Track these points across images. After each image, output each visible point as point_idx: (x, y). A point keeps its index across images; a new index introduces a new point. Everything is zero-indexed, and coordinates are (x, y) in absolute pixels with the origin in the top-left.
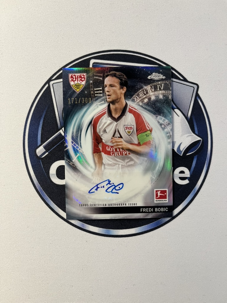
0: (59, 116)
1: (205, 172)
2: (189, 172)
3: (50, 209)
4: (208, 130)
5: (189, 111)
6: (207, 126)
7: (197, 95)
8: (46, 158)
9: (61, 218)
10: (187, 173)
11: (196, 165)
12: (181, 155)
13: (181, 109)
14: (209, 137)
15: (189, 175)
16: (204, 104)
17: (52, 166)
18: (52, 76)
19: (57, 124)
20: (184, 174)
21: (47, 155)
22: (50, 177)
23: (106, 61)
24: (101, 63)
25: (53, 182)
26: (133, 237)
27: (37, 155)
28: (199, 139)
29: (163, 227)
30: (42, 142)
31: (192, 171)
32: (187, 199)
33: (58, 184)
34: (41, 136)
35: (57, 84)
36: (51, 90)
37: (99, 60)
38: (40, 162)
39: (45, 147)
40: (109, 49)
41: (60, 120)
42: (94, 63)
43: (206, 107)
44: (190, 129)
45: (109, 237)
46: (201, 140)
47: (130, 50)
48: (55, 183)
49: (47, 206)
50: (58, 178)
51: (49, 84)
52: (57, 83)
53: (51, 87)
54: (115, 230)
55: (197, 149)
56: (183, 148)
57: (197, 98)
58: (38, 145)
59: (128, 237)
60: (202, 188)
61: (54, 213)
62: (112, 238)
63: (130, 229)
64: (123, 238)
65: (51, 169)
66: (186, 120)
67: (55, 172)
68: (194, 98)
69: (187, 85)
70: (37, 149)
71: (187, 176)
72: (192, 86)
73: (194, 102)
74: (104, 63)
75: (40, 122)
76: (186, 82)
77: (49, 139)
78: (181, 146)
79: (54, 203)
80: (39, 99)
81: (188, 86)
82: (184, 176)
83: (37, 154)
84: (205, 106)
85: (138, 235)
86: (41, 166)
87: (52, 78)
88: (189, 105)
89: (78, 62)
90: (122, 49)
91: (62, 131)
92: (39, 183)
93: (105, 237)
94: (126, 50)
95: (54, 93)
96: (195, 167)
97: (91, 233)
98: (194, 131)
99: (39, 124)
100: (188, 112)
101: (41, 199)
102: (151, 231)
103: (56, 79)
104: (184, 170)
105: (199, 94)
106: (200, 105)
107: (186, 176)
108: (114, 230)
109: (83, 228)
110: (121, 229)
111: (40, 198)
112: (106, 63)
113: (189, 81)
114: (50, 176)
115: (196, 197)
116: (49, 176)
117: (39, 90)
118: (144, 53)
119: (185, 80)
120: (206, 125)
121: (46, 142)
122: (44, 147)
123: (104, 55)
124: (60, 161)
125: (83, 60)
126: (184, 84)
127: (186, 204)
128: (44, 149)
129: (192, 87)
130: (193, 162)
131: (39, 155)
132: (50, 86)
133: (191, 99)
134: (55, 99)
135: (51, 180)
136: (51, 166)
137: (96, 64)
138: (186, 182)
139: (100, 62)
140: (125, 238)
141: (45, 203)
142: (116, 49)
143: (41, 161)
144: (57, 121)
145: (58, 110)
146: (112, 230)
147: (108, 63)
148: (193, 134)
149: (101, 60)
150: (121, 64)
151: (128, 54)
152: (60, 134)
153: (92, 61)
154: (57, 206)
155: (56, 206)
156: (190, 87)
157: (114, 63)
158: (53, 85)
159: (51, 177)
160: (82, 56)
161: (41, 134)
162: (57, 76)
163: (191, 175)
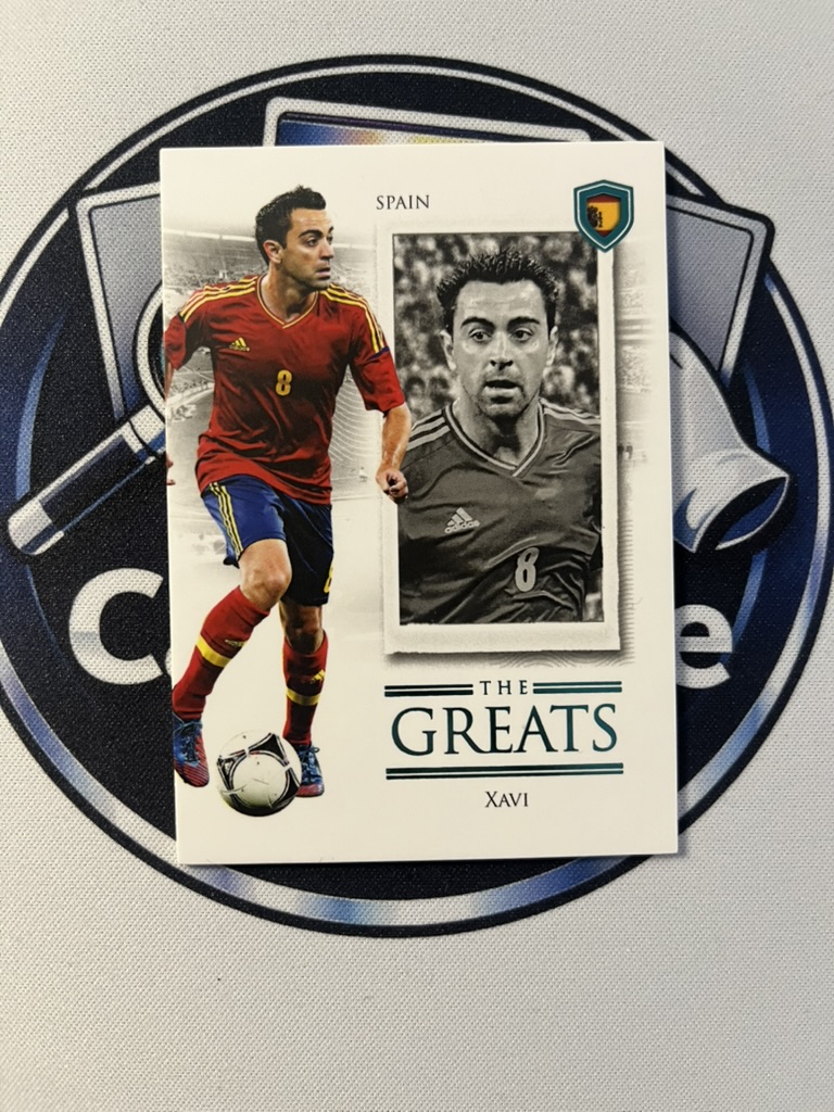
0: (117, 362)
1: (804, 632)
2: (728, 628)
3: (68, 801)
4: (817, 433)
5: (730, 342)
6: (811, 414)
7: (767, 269)
8: (55, 558)
9: (119, 842)
10: (720, 635)
11: (760, 595)
12: (694, 550)
13: (690, 335)
14: (820, 468)
15: (730, 642)
16: (800, 308)
17: (79, 595)
18: (86, 173)
19: (109, 399)
20: (704, 639)
21: (59, 541)
22: (70, 646)
23: (339, 106)
24: (319, 115)
25: (85, 673)
26: (462, 935)
27: (12, 545)
28: (775, 472)
29: (606, 887)
30: (38, 483)
31: (744, 622)
32: (717, 756)
33: (107, 680)
34: (33, 455)
35: (111, 209)
36: (83, 240)
37: (307, 102)
38: (24, 575)
39: (49, 507)
40: (354, 53)
41: (120, 378)
42: (284, 115)
43: (807, 323)
44: (732, 426)
45: (349, 935)
46: (783, 479)
47: (454, 57)
48: (93, 678)
49: (55, 787)
50: (108, 655)
51: (74, 209)
52: (109, 205)
53: (81, 226)
54: (379, 902)
55: (766, 522)
56: (702, 514)
57: (767, 284)
58: (19, 495)
59: (436, 938)
60: (789, 706)
61: (88, 820)
62: (362, 939)
63: (450, 899)
64: (414, 939)
65: (74, 607)
66: (712, 383)
67: (93, 626)
68: (752, 282)
69: (717, 222)
70: (10, 515)
71: (718, 650)
72: (742, 225)
73: (751, 301)
74: (334, 114)
75: (28, 387)
76: (713, 209)
77: (68, 469)
78: (690, 507)
79: (88, 769)
80: (26, 281)
81: (723, 227)
82: (707, 650)
83: (13, 538)
84: (805, 318)
85: (487, 927)
86: (31, 595)
87: (85, 185)
88: (730, 313)
89: (212, 111)
90: (417, 54)
91: (129, 429)
92: (20, 676)
93: (330, 936)
94: (434, 54)
95: (97, 253)
96: (757, 605)
97: (261, 917)
98: (750, 439)
99: (25, 399)
100: (725, 349)
101: (29, 749)
102: (546, 910)
103: (103, 188)
104: (704, 623)
105: (776, 264)
106: (780, 316)
107: (713, 650)
108: (373, 902)
109: (224, 893)
110: (406, 899)
111: (23, 746)
112: (339, 114)
113: (730, 202)
114: (72, 642)
115: (761, 750)
116: (69, 641)
117: (26, 238)
118: (519, 72)
119: (710, 197)
120: (810, 407)
121: (54, 480)
122: (45, 508)
123: (333, 76)
124: (120, 571)
125: (233, 102)
126: (704, 218)
127: (716, 782)
128: (44, 513)
129: (741, 229)
130: (749, 583)
131: (19, 545)
132: (77, 220)
133: (736, 288)
134: (102, 280)
135: (76, 661)
136: (77, 594)
137: (292, 118)
138: (716, 676)
139: (313, 111)
140: (425, 939)
141: (46, 771)
142: (388, 53)
143: (29, 571)
144: (107, 385)
145: (111, 330)
146: (362, 901)
147: (351, 115)
148: (746, 450)
149: (318, 103)
150: (409, 121)
151: (443, 77)
152: (122, 446)
153: (277, 107)
154: (101, 787)
155: (98, 784)
156: (732, 230)
157: (377, 118)
158: (90, 215)
159: (74, 647)
160: (231, 84)
161: (34, 444)
162: (111, 175)
163: (737, 645)
